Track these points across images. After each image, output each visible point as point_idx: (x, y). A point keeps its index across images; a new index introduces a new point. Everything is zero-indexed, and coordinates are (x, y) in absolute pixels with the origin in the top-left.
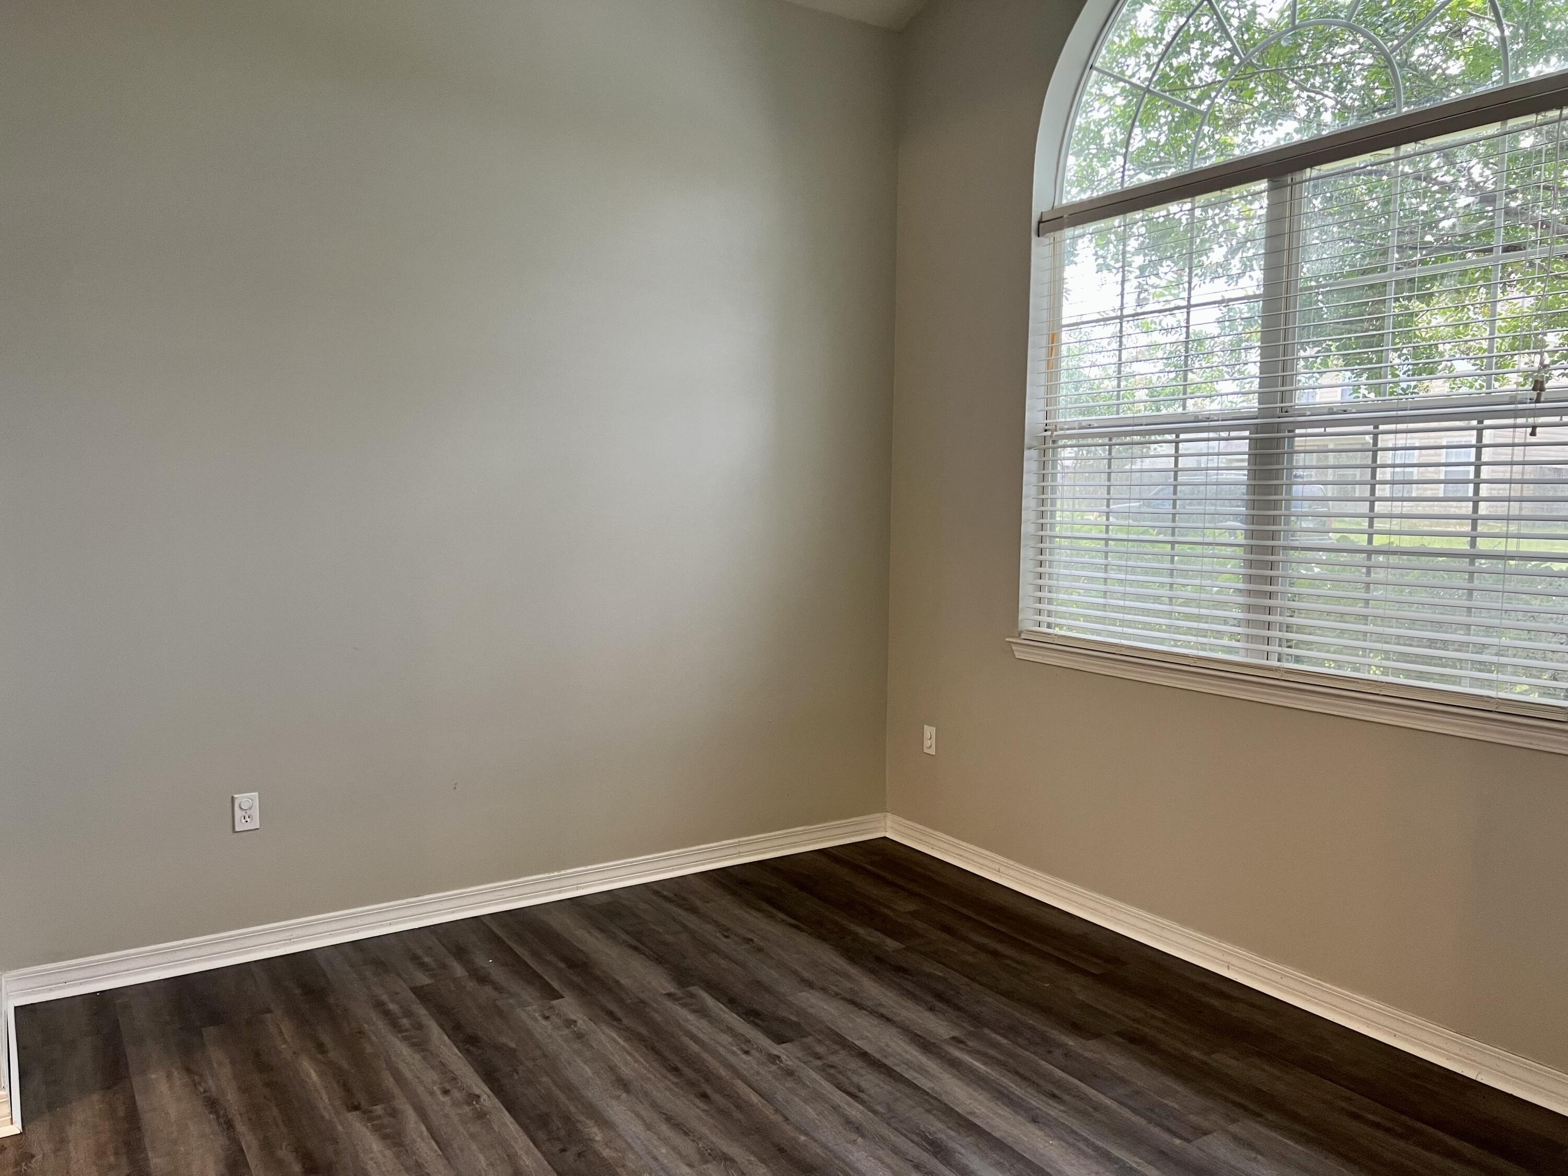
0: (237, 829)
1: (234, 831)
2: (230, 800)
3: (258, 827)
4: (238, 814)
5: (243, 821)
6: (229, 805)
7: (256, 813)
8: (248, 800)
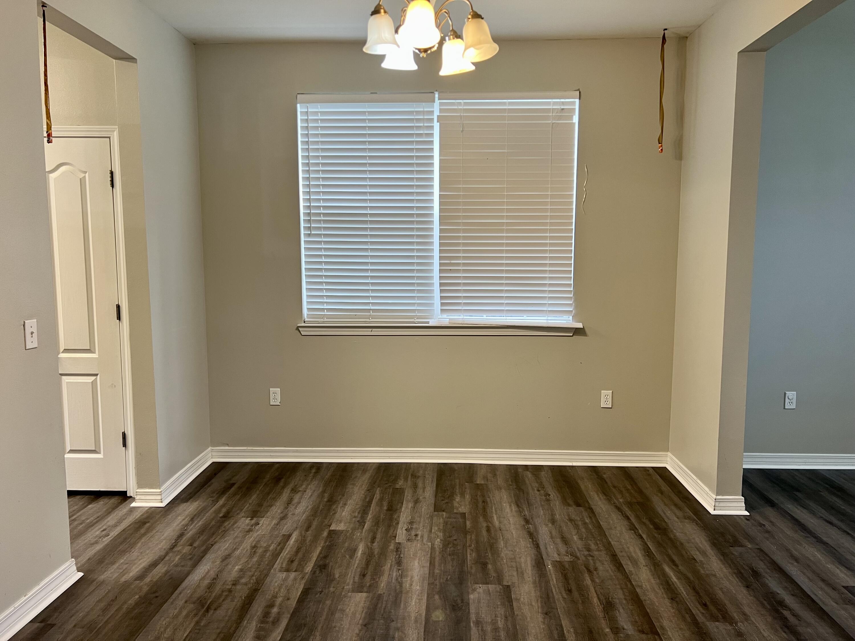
0: (786, 408)
1: (784, 408)
2: (784, 394)
3: (795, 408)
4: (787, 400)
5: (789, 404)
6: (783, 396)
7: (794, 401)
8: (791, 395)
